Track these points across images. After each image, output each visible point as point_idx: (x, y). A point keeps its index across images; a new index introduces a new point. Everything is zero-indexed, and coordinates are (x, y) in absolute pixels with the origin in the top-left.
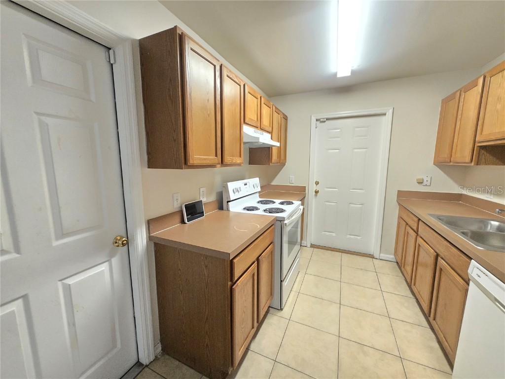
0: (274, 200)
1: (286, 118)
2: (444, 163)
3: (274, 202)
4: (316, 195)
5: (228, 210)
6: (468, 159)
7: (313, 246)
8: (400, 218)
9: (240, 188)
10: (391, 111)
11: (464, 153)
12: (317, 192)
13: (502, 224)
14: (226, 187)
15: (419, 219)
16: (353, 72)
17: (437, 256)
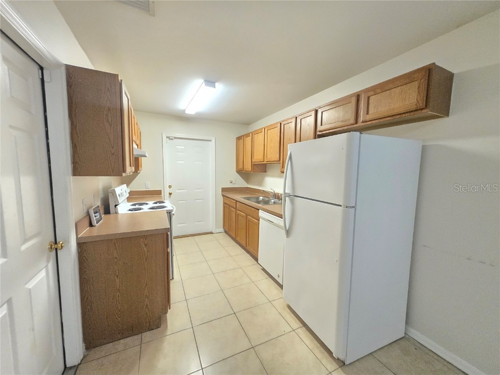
0: (148, 202)
2: (241, 172)
3: (147, 204)
4: (170, 197)
5: (116, 213)
8: (225, 203)
10: (215, 139)
11: (248, 167)
12: (170, 194)
13: (264, 198)
14: (114, 191)
15: (236, 201)
17: (247, 215)
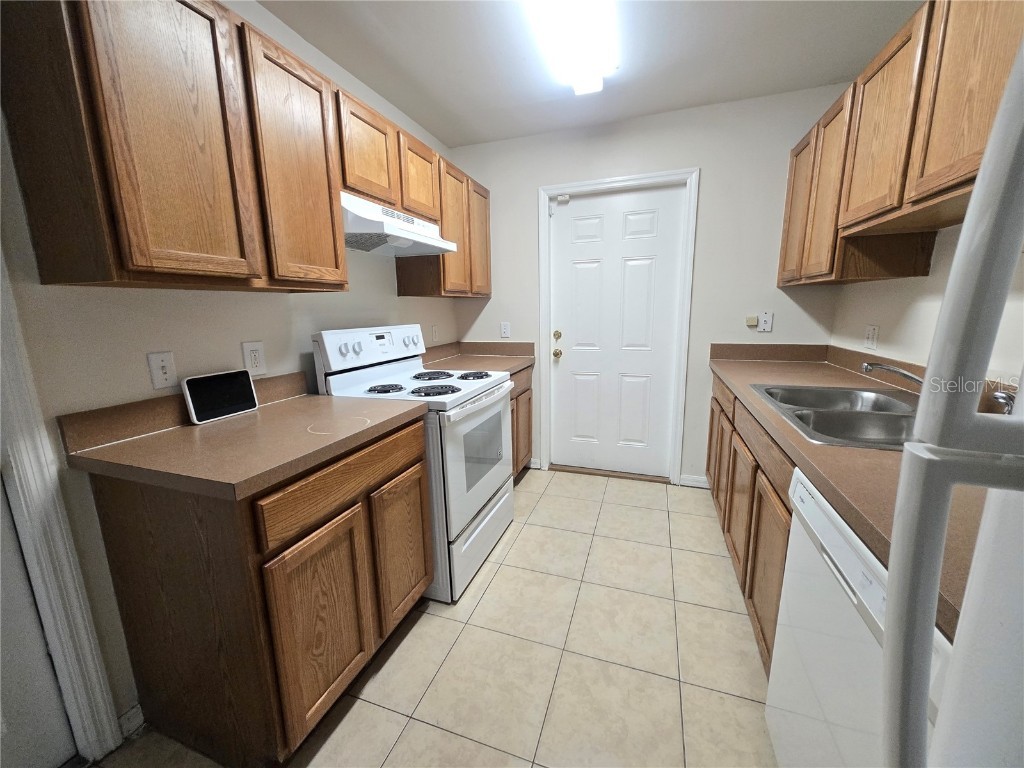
0: (451, 372)
1: (484, 194)
3: (450, 376)
4: (556, 362)
5: (328, 393)
6: (825, 268)
7: (553, 467)
8: (714, 399)
9: (359, 343)
10: (695, 177)
11: (820, 260)
12: (557, 354)
13: (882, 397)
14: (318, 341)
15: (736, 397)
16: (609, 86)
17: (757, 467)
